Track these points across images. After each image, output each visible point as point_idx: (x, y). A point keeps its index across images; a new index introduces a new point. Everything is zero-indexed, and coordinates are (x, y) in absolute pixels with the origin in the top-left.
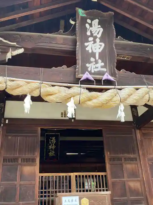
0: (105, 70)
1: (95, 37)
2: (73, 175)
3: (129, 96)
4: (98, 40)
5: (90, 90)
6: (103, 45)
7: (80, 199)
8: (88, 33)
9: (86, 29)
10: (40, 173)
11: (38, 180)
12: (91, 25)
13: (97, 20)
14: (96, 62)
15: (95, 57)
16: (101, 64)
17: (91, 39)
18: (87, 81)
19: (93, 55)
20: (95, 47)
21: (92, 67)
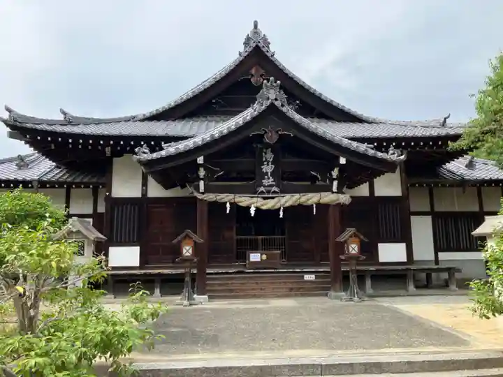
0: (274, 183)
1: (268, 162)
2: (260, 237)
3: (286, 202)
4: (270, 163)
5: (265, 198)
6: (273, 166)
7: (261, 255)
8: (264, 160)
9: (262, 157)
10: (237, 235)
11: (235, 242)
12: (266, 154)
13: (270, 149)
14: (269, 178)
15: (268, 175)
16: (271, 179)
17: (265, 163)
18: (262, 192)
19: (267, 173)
20: (268, 168)
21: (265, 182)
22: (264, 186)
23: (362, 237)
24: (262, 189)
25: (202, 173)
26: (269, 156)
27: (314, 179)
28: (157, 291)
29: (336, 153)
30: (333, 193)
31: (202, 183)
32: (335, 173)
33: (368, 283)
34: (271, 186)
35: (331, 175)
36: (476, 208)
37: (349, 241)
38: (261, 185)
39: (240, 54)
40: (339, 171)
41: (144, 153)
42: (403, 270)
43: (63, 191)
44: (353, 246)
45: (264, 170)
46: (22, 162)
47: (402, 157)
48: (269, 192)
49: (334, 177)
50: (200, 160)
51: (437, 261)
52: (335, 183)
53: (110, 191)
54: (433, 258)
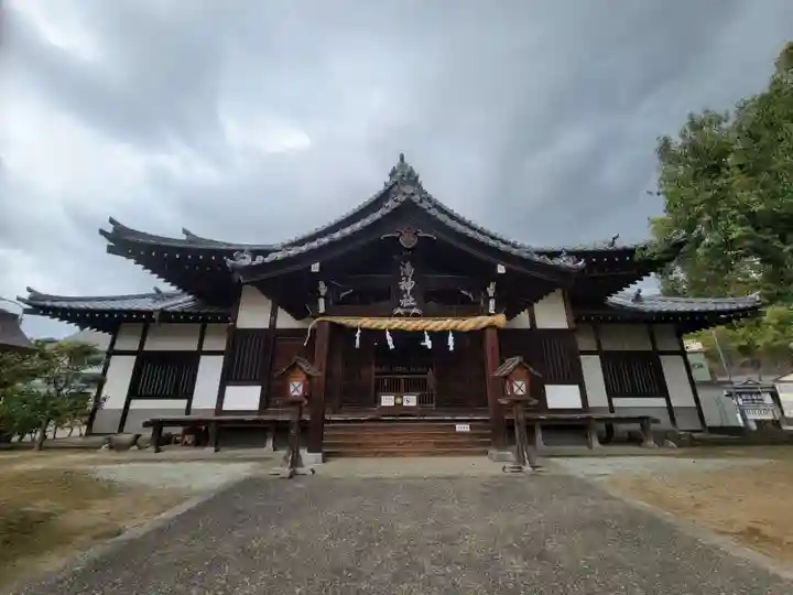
0: (415, 304)
1: (407, 277)
4: (410, 279)
6: (414, 283)
8: (402, 274)
9: (400, 271)
11: (373, 382)
12: (404, 267)
13: (409, 262)
14: (408, 298)
15: (406, 294)
16: (412, 299)
17: (404, 278)
18: (399, 315)
19: (406, 291)
20: (407, 285)
21: (404, 302)
22: (402, 307)
23: (531, 369)
24: (399, 310)
25: (323, 289)
26: (409, 269)
27: (466, 300)
28: (270, 443)
29: (493, 260)
30: (490, 315)
31: (322, 301)
32: (491, 291)
33: (539, 436)
34: (412, 307)
35: (487, 293)
36: (649, 347)
37: (511, 377)
38: (399, 305)
39: (385, 184)
40: (496, 288)
41: (244, 258)
42: (582, 419)
43: (199, 326)
44: (519, 383)
45: (402, 288)
46: (158, 295)
47: (580, 264)
48: (407, 315)
49: (491, 294)
50: (315, 268)
51: (612, 409)
52: (492, 303)
53: (235, 321)
54: (607, 405)
